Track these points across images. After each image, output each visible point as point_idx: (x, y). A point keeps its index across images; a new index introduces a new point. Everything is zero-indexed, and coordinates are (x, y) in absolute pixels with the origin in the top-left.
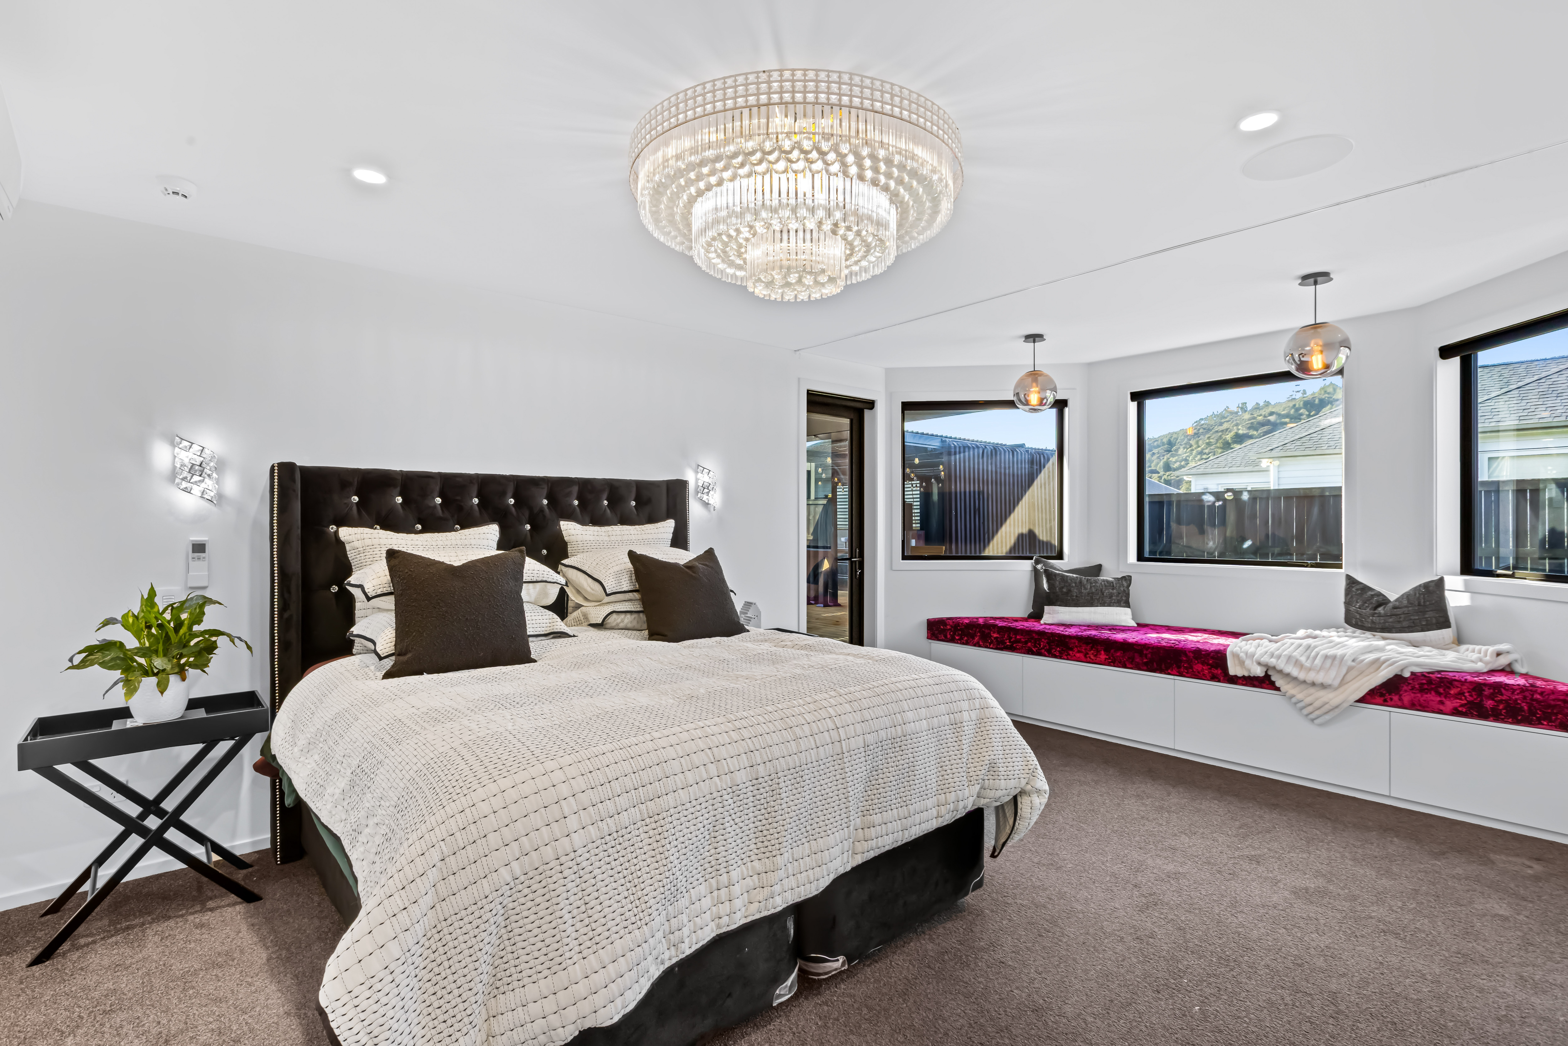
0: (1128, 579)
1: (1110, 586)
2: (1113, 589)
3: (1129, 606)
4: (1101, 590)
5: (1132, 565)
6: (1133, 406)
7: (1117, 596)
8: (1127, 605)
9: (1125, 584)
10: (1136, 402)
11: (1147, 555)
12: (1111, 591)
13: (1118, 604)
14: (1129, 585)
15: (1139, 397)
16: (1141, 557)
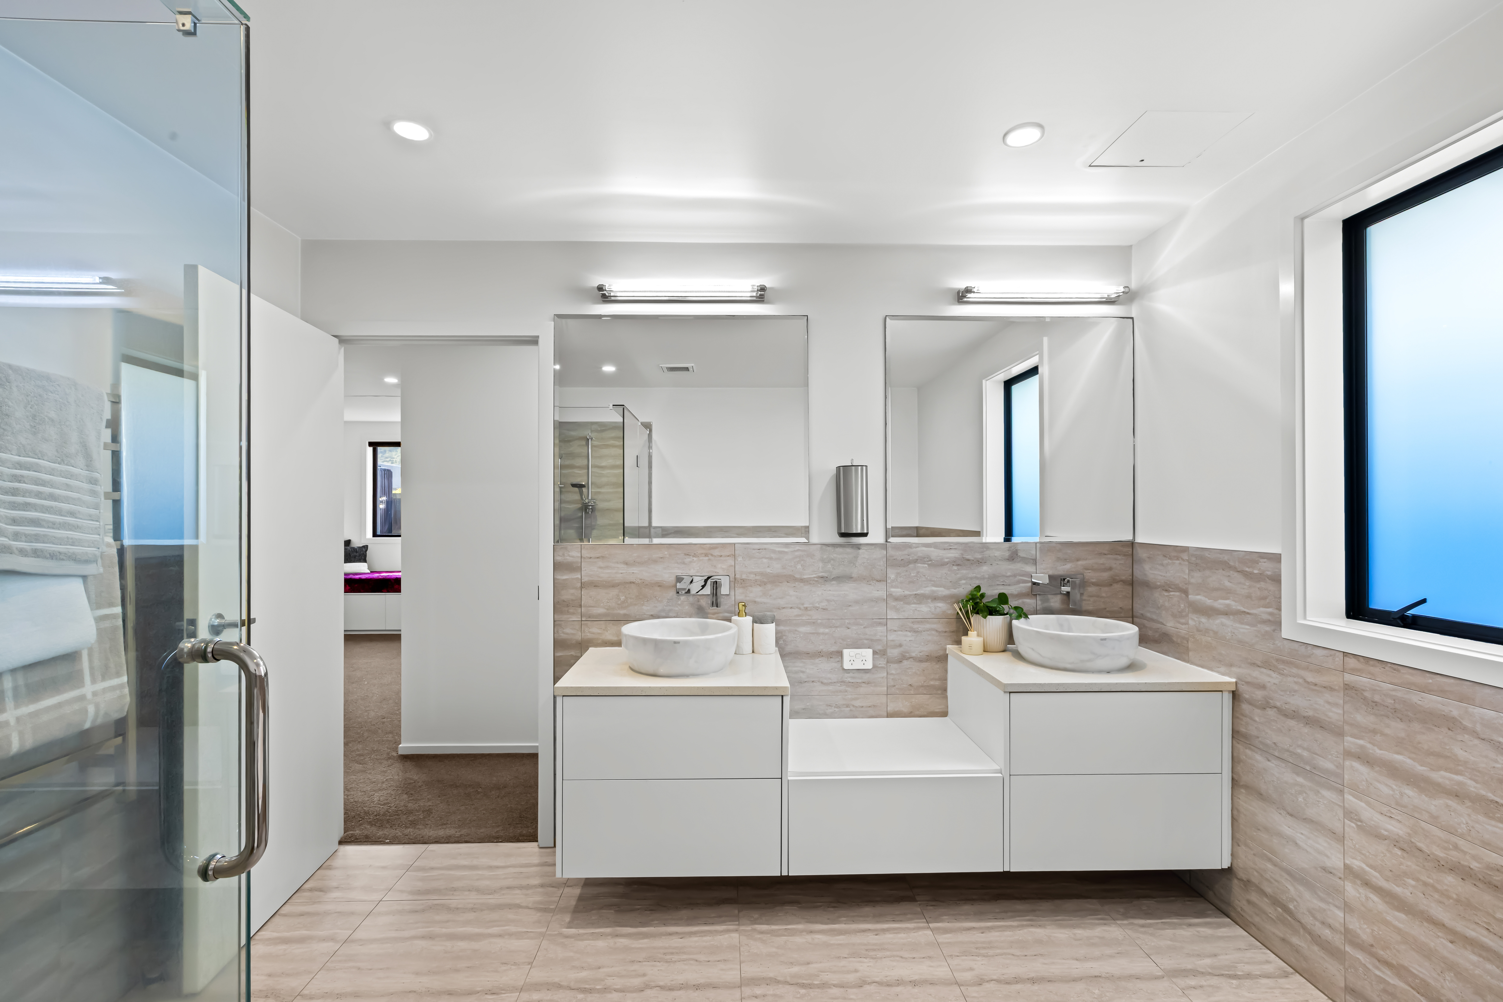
0: (366, 547)
1: (355, 551)
2: (357, 553)
3: (366, 562)
4: (349, 553)
5: (369, 539)
6: (370, 450)
7: (359, 557)
8: (365, 561)
9: (364, 550)
10: (372, 448)
11: (379, 533)
12: (355, 554)
13: (359, 561)
14: (367, 550)
15: (374, 445)
16: (375, 535)
